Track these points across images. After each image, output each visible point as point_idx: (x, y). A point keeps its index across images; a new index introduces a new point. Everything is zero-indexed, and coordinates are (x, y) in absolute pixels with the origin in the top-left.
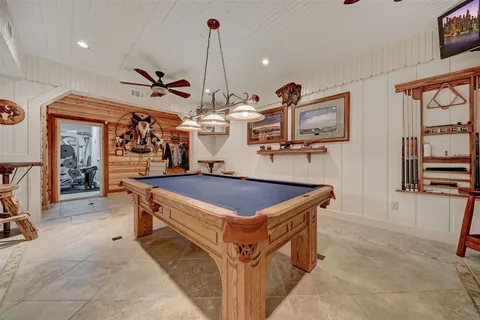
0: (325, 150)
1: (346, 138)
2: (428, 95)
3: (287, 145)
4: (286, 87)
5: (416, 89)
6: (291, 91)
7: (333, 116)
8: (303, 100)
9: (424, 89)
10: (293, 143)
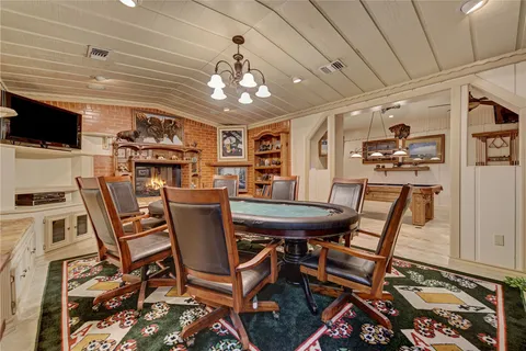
0: (428, 169)
1: (442, 161)
2: (490, 140)
3: (400, 165)
4: (397, 126)
5: (484, 137)
6: (402, 130)
7: (434, 147)
8: (411, 136)
9: (488, 137)
10: (403, 163)
